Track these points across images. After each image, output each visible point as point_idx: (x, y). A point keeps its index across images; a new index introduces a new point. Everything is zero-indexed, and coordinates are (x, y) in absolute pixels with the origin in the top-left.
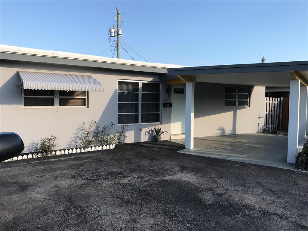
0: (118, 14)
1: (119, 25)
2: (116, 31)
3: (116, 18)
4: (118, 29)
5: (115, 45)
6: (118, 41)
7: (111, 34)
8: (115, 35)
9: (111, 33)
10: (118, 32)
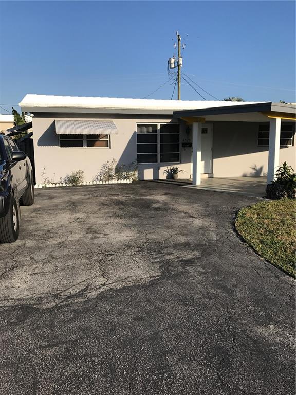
0: (179, 40)
1: (180, 53)
2: (176, 62)
3: (176, 46)
4: (178, 58)
5: (175, 77)
6: (178, 72)
7: (170, 66)
8: (175, 65)
9: (170, 64)
10: (178, 62)
